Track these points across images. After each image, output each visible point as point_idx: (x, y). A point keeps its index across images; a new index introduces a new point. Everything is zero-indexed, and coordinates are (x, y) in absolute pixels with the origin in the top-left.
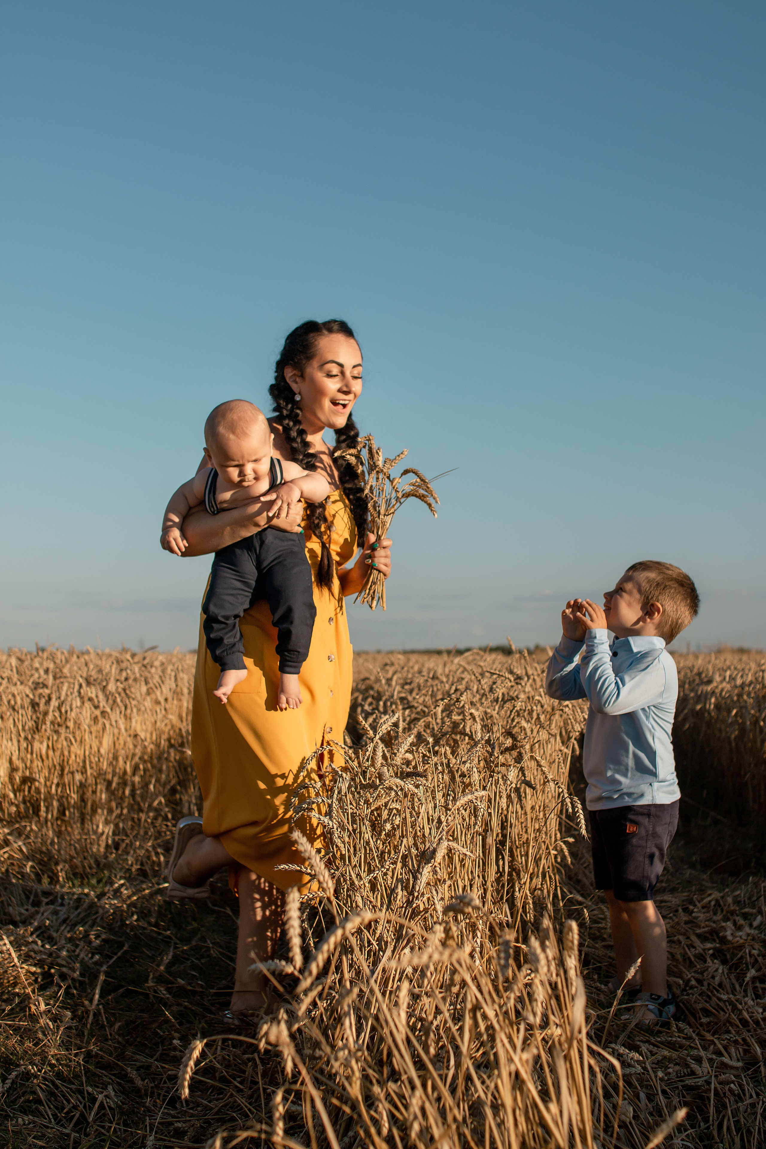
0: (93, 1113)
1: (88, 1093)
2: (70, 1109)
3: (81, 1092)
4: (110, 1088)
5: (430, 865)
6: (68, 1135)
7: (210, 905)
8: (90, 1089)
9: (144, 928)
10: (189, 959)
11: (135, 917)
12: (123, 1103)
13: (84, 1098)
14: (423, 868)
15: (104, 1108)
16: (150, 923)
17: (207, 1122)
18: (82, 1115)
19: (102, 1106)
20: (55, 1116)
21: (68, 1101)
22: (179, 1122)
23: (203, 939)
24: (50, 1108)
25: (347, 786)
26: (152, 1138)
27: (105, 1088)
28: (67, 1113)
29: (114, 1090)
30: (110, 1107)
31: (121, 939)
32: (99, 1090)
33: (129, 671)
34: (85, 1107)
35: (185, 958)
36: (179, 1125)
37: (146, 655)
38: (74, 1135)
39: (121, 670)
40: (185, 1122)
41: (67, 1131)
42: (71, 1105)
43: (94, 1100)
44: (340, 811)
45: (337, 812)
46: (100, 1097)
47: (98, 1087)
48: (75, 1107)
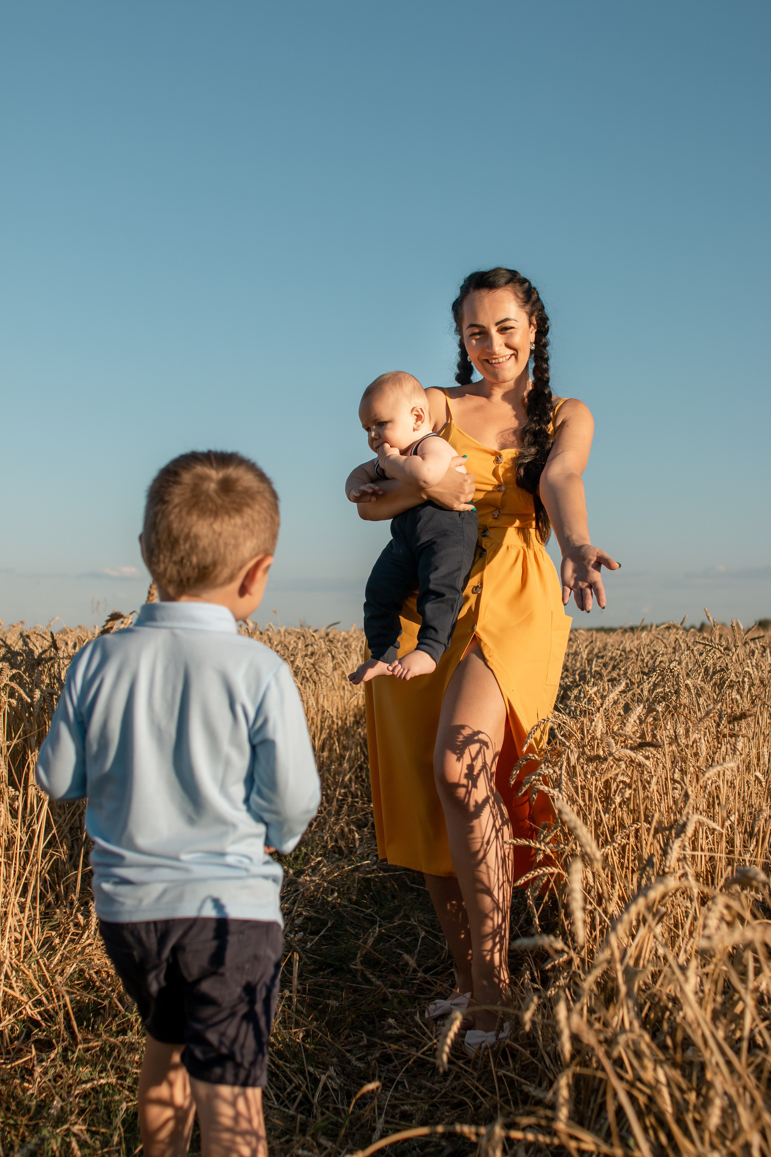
0: (317, 1094)
1: (309, 1073)
2: (292, 1090)
3: (302, 1072)
4: (332, 1069)
5: (680, 839)
6: (293, 1118)
7: (409, 883)
8: (311, 1069)
9: (346, 906)
10: (393, 937)
11: (336, 894)
12: (345, 1085)
13: (305, 1078)
14: (673, 842)
15: (328, 1089)
16: (350, 900)
17: (433, 1105)
18: (305, 1096)
19: (325, 1088)
20: (277, 1097)
21: (291, 1081)
22: (407, 1104)
23: (407, 917)
24: (271, 1088)
25: (576, 756)
26: (382, 1120)
27: (327, 1069)
28: (289, 1094)
29: (335, 1071)
30: (334, 1090)
31: (323, 917)
32: (320, 1070)
33: (315, 647)
34: (307, 1087)
35: (388, 936)
36: (406, 1108)
37: (329, 630)
38: (300, 1116)
39: (306, 646)
40: (412, 1105)
41: (292, 1112)
42: (294, 1085)
43: (316, 1081)
44: (569, 783)
45: (567, 784)
46: (323, 1078)
47: (319, 1068)
48: (298, 1088)
